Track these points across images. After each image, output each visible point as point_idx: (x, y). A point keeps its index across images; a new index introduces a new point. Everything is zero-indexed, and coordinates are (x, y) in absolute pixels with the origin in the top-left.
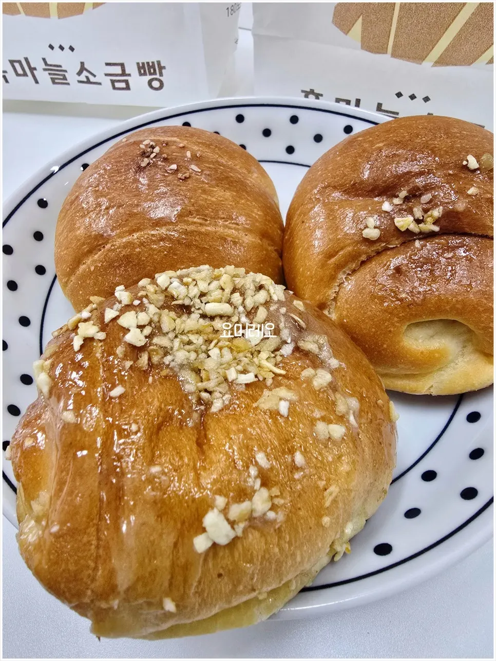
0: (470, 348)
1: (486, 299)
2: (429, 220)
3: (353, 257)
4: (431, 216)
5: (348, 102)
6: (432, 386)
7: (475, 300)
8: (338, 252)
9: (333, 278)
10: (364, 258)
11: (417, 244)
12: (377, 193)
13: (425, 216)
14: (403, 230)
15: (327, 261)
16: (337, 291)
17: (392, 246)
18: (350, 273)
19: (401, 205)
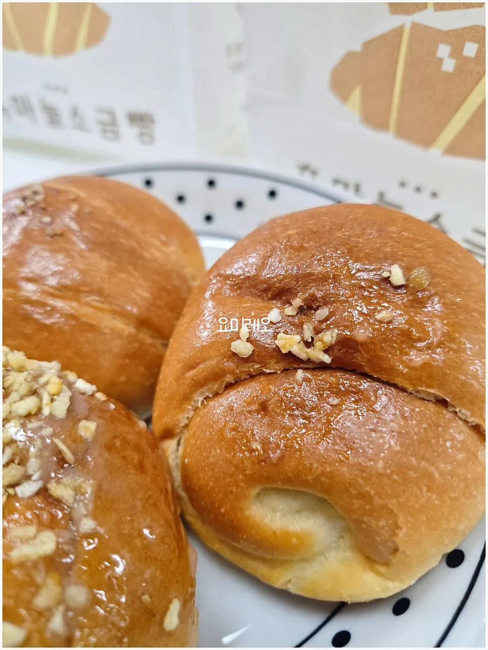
0: (347, 542)
1: (363, 478)
2: (318, 344)
3: (216, 376)
4: (321, 340)
5: (346, 186)
6: (290, 581)
7: (348, 476)
8: (198, 364)
9: (187, 398)
10: (229, 379)
11: (300, 374)
12: (271, 295)
13: (316, 338)
14: (284, 351)
15: (185, 373)
16: (190, 416)
17: (268, 371)
18: (211, 396)
19: (293, 316)
